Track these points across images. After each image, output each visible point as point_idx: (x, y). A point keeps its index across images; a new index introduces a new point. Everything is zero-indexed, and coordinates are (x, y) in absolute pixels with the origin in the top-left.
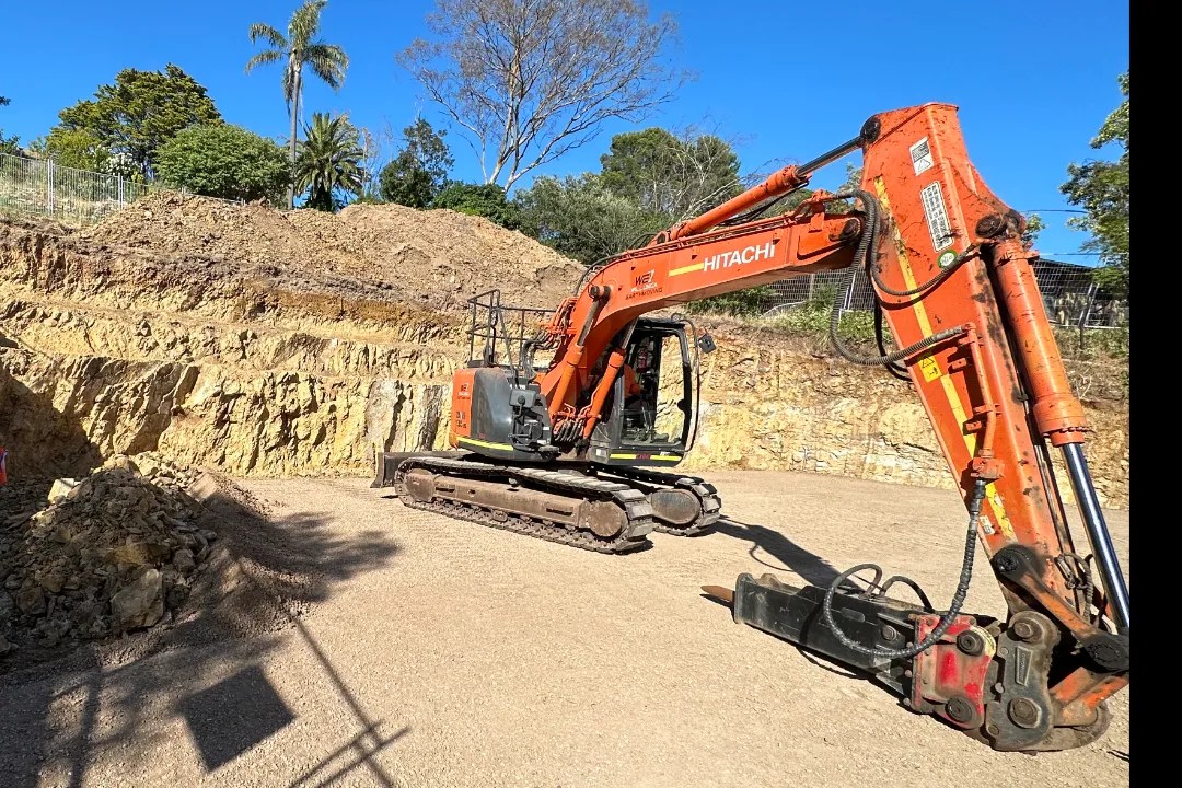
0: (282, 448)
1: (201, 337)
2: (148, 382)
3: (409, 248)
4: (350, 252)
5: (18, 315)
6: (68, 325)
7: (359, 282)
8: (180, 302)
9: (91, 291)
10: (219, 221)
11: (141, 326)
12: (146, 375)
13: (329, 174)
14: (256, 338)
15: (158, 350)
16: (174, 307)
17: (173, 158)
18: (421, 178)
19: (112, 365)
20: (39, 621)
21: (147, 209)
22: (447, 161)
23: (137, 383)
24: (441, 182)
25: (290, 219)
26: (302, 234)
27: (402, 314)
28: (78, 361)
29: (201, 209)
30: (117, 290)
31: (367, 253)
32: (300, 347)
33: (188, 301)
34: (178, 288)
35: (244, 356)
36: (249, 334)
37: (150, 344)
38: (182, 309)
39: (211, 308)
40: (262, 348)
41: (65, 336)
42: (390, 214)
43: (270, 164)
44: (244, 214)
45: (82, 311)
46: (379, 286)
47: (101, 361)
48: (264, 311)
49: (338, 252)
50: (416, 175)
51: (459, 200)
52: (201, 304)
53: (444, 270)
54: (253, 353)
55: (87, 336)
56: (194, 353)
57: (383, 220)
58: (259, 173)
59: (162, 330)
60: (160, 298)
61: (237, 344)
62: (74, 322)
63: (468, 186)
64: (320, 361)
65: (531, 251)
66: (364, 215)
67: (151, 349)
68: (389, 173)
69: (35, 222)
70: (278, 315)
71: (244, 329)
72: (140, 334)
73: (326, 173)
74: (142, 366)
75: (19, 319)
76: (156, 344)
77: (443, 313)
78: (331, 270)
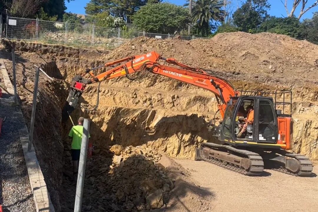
0: (191, 146)
1: (156, 98)
2: (137, 117)
3: (248, 53)
4: (219, 57)
5: (90, 91)
6: (107, 95)
7: (224, 72)
8: (148, 83)
9: (115, 81)
10: (161, 48)
11: (133, 94)
12: (136, 114)
13: (208, 15)
14: (179, 98)
15: (140, 104)
16: (145, 86)
17: (139, 18)
18: (254, 15)
19: (124, 110)
20: (124, 203)
21: (133, 45)
22: (267, 6)
23: (132, 117)
24: (264, 15)
25: (191, 44)
26: (196, 50)
27: (246, 85)
28: (112, 109)
29: (154, 43)
30: (124, 80)
31: (227, 57)
32: (198, 102)
33: (150, 83)
34: (147, 78)
35: (174, 106)
36: (176, 96)
37: (137, 101)
38: (148, 86)
39: (160, 86)
40: (181, 102)
41: (106, 99)
42: (238, 37)
43: (181, 17)
44: (171, 44)
45: (112, 89)
46: (234, 73)
47: (120, 109)
48: (181, 86)
49: (214, 58)
50: (251, 14)
51: (273, 25)
52: (156, 84)
53: (266, 62)
54: (177, 105)
55: (114, 99)
56: (154, 104)
57: (234, 40)
58: (176, 21)
59: (141, 95)
60: (140, 82)
61: (171, 101)
62: (109, 94)
63: (278, 19)
64: (207, 107)
65: (313, 51)
66: (225, 38)
67: (137, 103)
68: (237, 15)
69: (87, 49)
70: (188, 87)
71: (174, 94)
72: (133, 97)
73: (206, 14)
74: (135, 110)
75: (91, 93)
76: (139, 101)
77: (266, 84)
78: (211, 66)
